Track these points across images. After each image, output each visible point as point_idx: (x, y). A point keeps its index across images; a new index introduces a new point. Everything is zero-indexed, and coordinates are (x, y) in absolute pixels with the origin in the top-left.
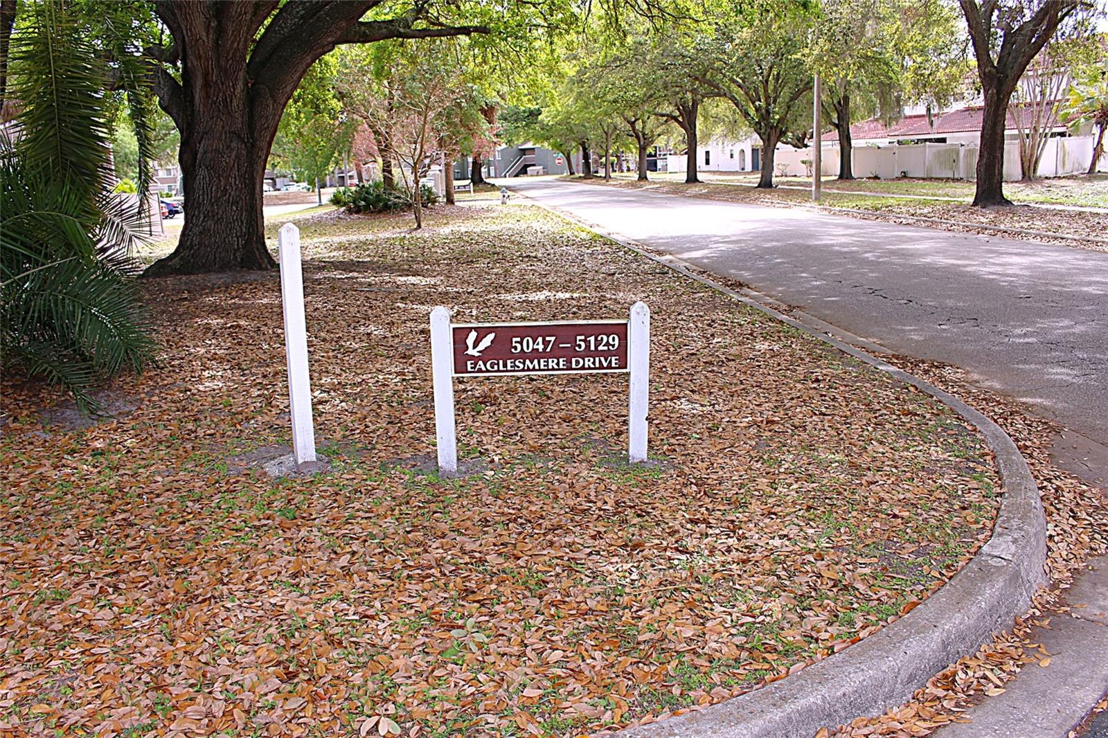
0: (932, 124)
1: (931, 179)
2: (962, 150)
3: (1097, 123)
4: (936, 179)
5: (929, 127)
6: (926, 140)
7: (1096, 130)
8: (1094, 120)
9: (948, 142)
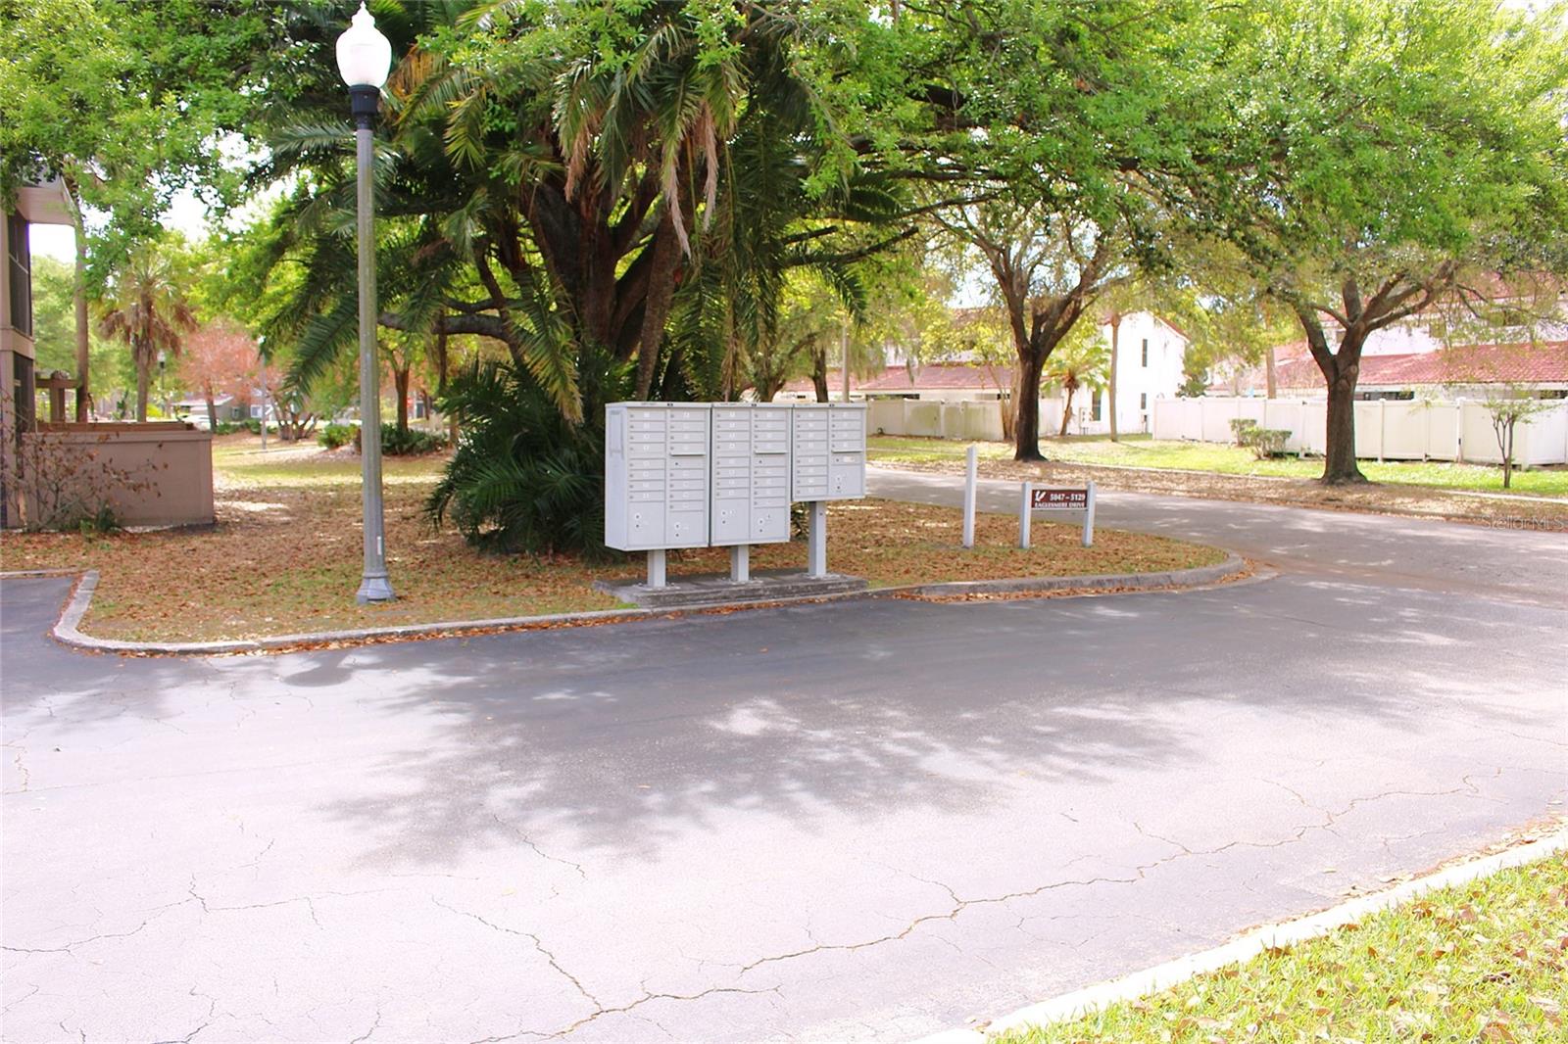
0: (912, 380)
1: (911, 436)
2: (943, 409)
3: (1067, 386)
4: (917, 437)
5: (909, 381)
6: (905, 396)
7: (1065, 393)
8: (1063, 384)
9: (921, 399)
